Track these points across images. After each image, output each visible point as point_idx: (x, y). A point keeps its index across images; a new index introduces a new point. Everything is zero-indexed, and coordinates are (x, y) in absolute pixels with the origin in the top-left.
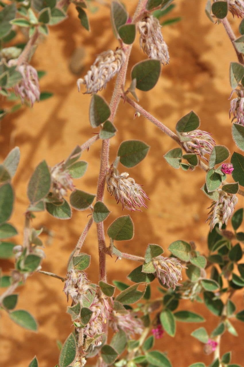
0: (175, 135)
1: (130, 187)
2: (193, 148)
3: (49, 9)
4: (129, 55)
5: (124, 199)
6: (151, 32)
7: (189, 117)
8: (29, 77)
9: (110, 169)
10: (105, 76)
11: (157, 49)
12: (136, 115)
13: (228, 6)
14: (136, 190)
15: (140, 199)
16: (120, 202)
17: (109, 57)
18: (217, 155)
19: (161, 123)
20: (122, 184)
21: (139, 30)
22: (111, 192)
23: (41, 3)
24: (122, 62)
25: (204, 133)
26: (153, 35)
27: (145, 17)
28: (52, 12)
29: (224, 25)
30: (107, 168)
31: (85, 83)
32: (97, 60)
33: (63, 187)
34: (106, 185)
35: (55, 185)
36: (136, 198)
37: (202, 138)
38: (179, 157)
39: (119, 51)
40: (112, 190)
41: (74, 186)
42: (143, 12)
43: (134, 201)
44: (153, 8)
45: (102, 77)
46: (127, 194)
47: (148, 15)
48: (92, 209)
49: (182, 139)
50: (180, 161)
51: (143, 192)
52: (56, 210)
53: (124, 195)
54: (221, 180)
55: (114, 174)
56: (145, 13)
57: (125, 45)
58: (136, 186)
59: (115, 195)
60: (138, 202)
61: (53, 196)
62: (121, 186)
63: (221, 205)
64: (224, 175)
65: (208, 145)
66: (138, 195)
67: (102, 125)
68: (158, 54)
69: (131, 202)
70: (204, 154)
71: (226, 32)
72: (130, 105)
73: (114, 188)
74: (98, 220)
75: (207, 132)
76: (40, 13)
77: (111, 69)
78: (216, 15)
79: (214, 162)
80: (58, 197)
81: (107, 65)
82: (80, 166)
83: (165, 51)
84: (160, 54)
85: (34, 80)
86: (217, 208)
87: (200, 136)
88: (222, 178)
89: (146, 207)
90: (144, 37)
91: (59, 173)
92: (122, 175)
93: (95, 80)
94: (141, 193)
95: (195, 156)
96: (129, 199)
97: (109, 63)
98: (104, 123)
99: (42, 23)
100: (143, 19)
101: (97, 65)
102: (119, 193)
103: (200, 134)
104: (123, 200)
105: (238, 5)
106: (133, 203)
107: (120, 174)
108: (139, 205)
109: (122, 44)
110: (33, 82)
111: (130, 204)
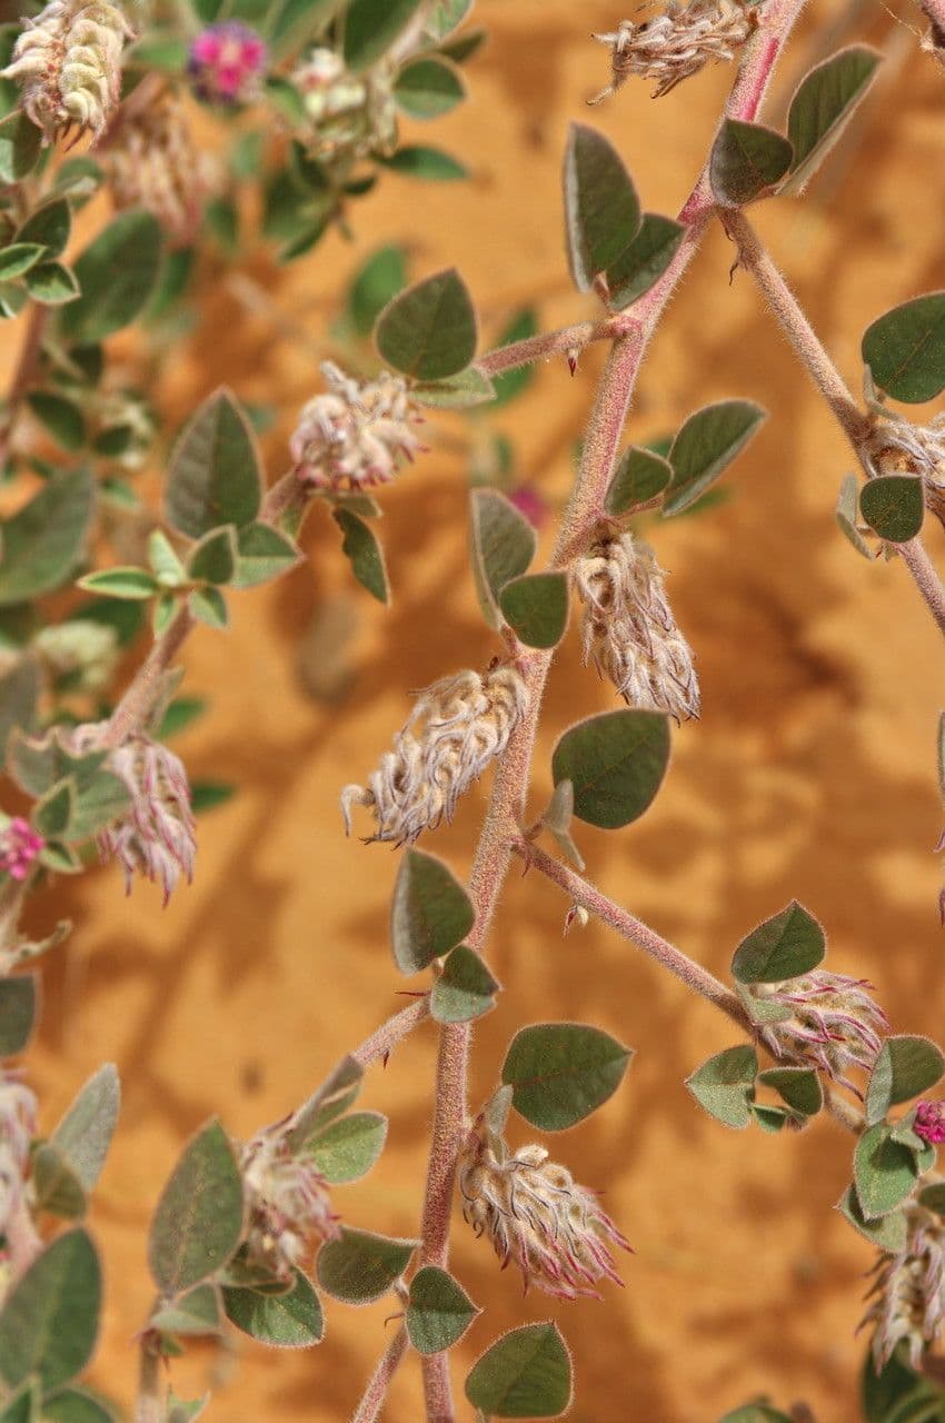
0: (728, 992)
1: (551, 1203)
2: (801, 1045)
3: (230, 530)
4: (541, 686)
5: (530, 1251)
6: (627, 597)
7: (782, 927)
8: (155, 791)
9: (472, 1135)
10: (449, 773)
11: (652, 661)
12: (571, 917)
13: (925, 492)
14: (575, 1211)
15: (593, 1249)
16: (512, 1261)
17: (465, 697)
18: (894, 1073)
19: (670, 946)
20: (521, 1193)
21: (580, 589)
22: (478, 1225)
23: (199, 508)
24: (515, 715)
25: (843, 981)
26: (633, 611)
27: (603, 542)
28: (243, 541)
29: (911, 562)
30: (461, 1131)
31: (370, 799)
32: (420, 708)
33: (291, 1226)
34: (457, 1198)
35: (259, 1219)
36: (578, 1244)
37: (835, 1004)
38: (747, 1081)
39: (501, 673)
40: (483, 1218)
41: (336, 1218)
42: (593, 520)
43: (570, 1258)
44: (633, 503)
45: (439, 776)
46: (542, 1233)
47: (613, 530)
48: (402, 1296)
49: (757, 1011)
50: (751, 1095)
51: (607, 1221)
52: (261, 1315)
53: (532, 1237)
54: (914, 1170)
55: (491, 1153)
56: (602, 525)
57: (525, 651)
58: (579, 1195)
59: (494, 1236)
60: (584, 1261)
61: (249, 1262)
62: (516, 1202)
63: (916, 1266)
64: (928, 1148)
65: (861, 1030)
66: (584, 1232)
67: (441, 962)
68: (653, 682)
69: (556, 1261)
70: (843, 1066)
71: (918, 592)
72: (550, 881)
73: (490, 1209)
74: (430, 1342)
76: (196, 545)
77: (474, 743)
78: (877, 528)
79: (886, 1097)
80: (275, 1267)
81: (458, 731)
82: (353, 1133)
83: (682, 667)
84: (664, 681)
85: (171, 799)
86: (899, 1280)
87: (827, 997)
88: (920, 1160)
89: (619, 1282)
90: (600, 614)
91: (272, 1169)
92: (523, 1154)
93: (411, 789)
94: (597, 1227)
95: (811, 1075)
97: (466, 723)
98: (446, 957)
99: (204, 582)
100: (594, 545)
101: (418, 730)
102: (510, 1228)
103: (828, 989)
104: (524, 1257)
106: (566, 1267)
107: (513, 1154)
108: (589, 1272)
109: (511, 642)
110: (170, 805)
111: (553, 1271)
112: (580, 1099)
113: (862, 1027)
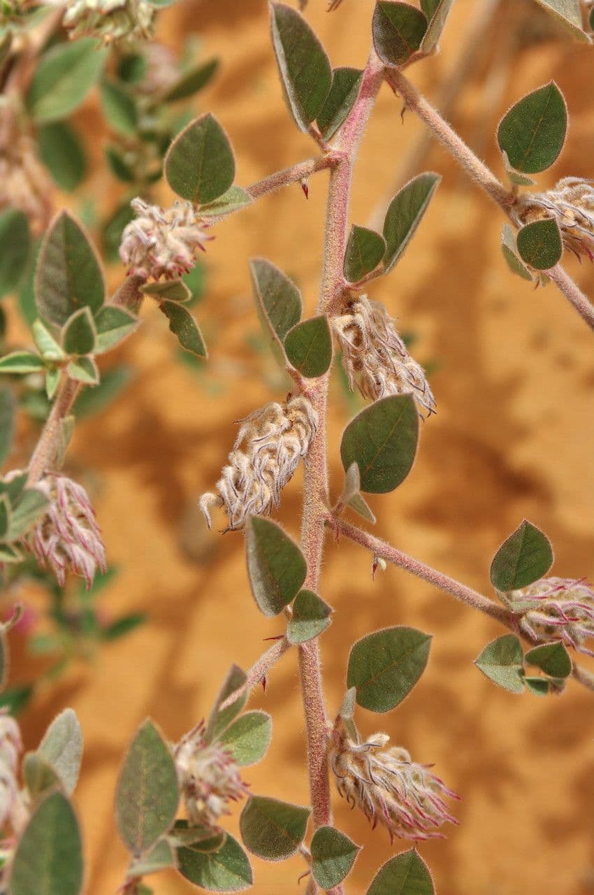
0: (493, 603)
1: (398, 771)
2: (550, 630)
3: (87, 312)
4: (324, 408)
5: (390, 810)
6: (372, 337)
7: (520, 541)
8: (68, 510)
9: (335, 732)
10: (271, 473)
11: (397, 378)
12: (375, 567)
14: (416, 778)
15: (432, 800)
16: (379, 822)
17: (273, 421)
20: (375, 768)
21: (338, 337)
22: (350, 799)
23: (63, 303)
24: (310, 429)
25: (570, 582)
26: (377, 345)
27: (347, 304)
28: (98, 321)
29: (560, 284)
30: (326, 730)
31: (221, 501)
32: (242, 433)
33: (214, 790)
34: (332, 779)
35: (191, 790)
36: (422, 800)
37: (567, 597)
38: (517, 663)
39: (295, 401)
40: (352, 792)
41: (246, 785)
42: (339, 289)
43: (418, 810)
45: (266, 476)
46: (396, 795)
47: (354, 295)
48: (306, 856)
49: (515, 608)
50: (522, 673)
51: (439, 781)
52: (208, 873)
53: (388, 798)
55: (350, 742)
56: (346, 292)
57: (309, 383)
58: (416, 766)
59: (363, 803)
60: (428, 811)
62: (374, 774)
65: (589, 611)
66: (427, 791)
67: (289, 608)
69: (409, 814)
70: (582, 641)
71: (569, 304)
72: (355, 542)
73: (356, 783)
74: (331, 879)
75: (575, 581)
76: (63, 330)
77: (284, 451)
78: (532, 263)
81: (272, 443)
82: (249, 729)
83: (418, 380)
84: (407, 388)
85: (81, 516)
87: (561, 594)
89: (455, 822)
90: (355, 352)
91: (195, 754)
92: (372, 740)
93: (247, 487)
94: (433, 786)
95: (559, 648)
96: (403, 808)
97: (276, 437)
98: (293, 602)
99: (77, 356)
100: (343, 308)
101: (244, 447)
102: (373, 795)
103: (561, 587)
104: (386, 814)
105: (585, 226)
106: (418, 818)
107: (364, 739)
108: (433, 818)
109: (298, 380)
110: (81, 520)
111: (408, 821)
112: (403, 682)
113: (588, 608)
